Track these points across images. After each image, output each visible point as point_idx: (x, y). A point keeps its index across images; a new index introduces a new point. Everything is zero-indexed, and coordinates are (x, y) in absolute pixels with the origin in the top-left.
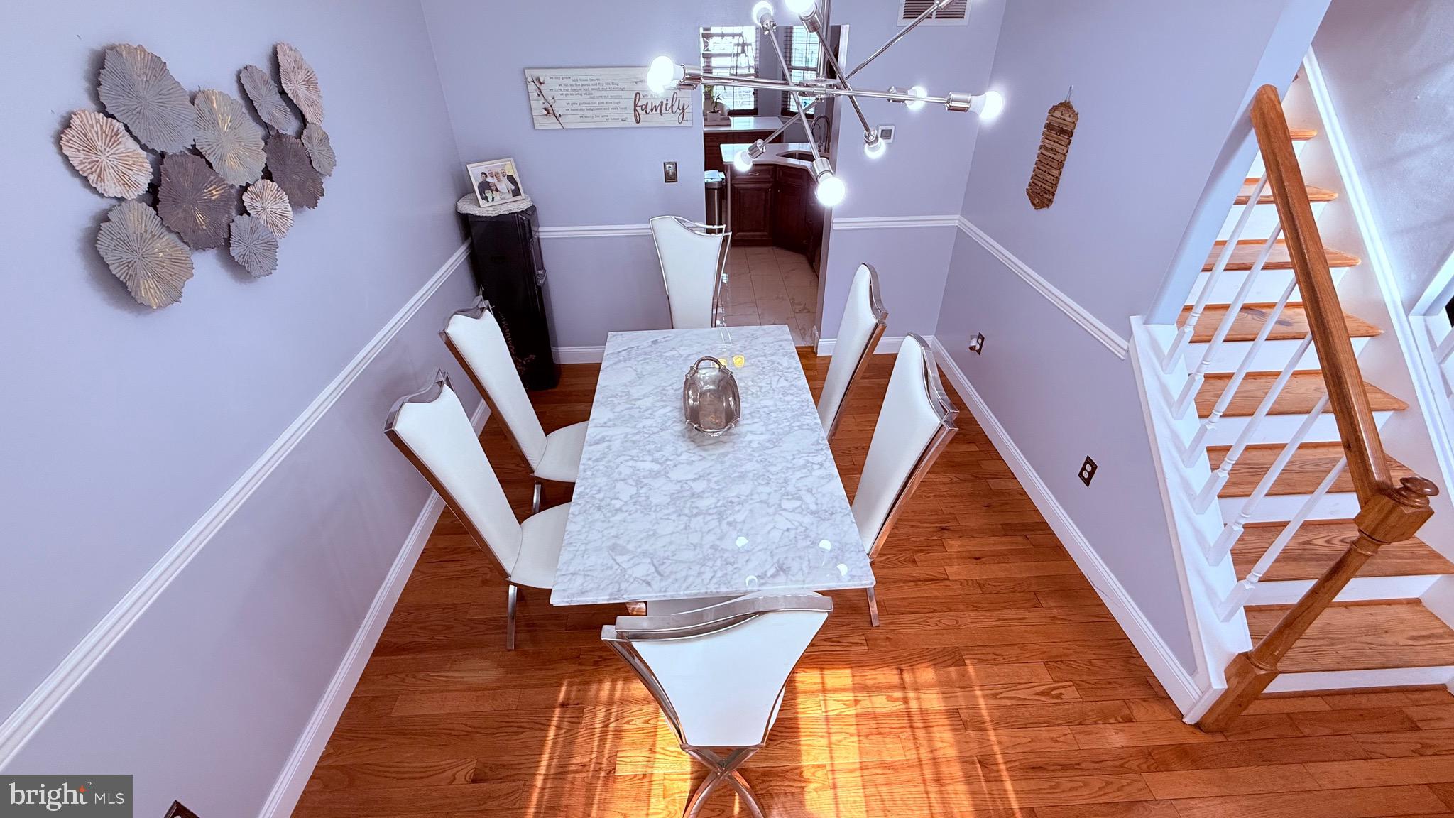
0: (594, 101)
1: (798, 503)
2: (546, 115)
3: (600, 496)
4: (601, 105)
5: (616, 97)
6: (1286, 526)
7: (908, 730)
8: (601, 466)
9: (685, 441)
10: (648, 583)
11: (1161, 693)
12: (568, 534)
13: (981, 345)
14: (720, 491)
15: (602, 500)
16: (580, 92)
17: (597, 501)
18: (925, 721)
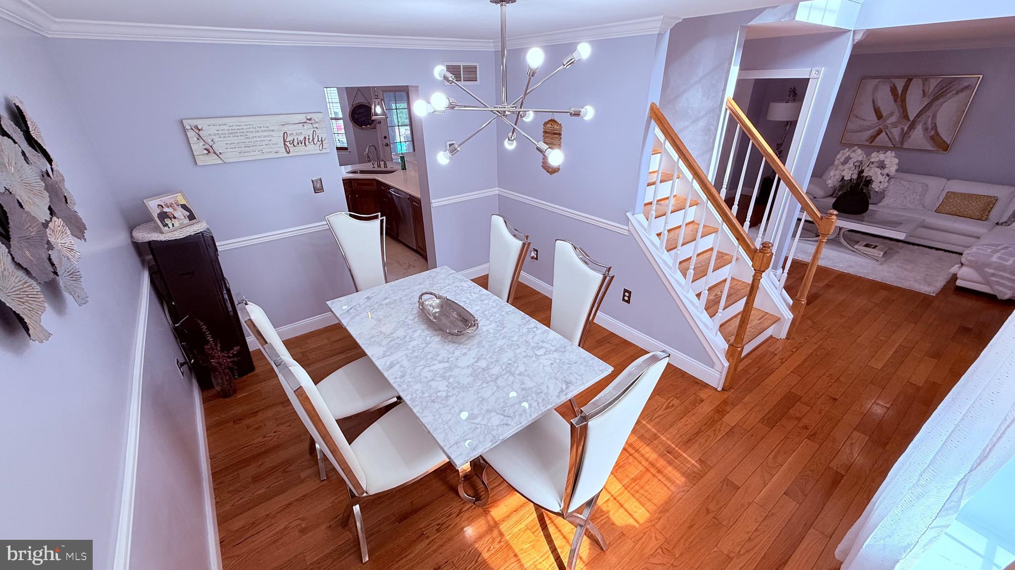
0: (250, 140)
1: (544, 350)
2: (207, 154)
3: (426, 395)
4: (256, 142)
5: (268, 136)
6: (700, 295)
7: (631, 457)
8: (408, 378)
9: (449, 344)
10: (507, 424)
11: (704, 384)
12: (428, 425)
13: (537, 255)
14: (497, 361)
15: (430, 396)
16: (236, 135)
17: (428, 399)
18: (634, 448)
